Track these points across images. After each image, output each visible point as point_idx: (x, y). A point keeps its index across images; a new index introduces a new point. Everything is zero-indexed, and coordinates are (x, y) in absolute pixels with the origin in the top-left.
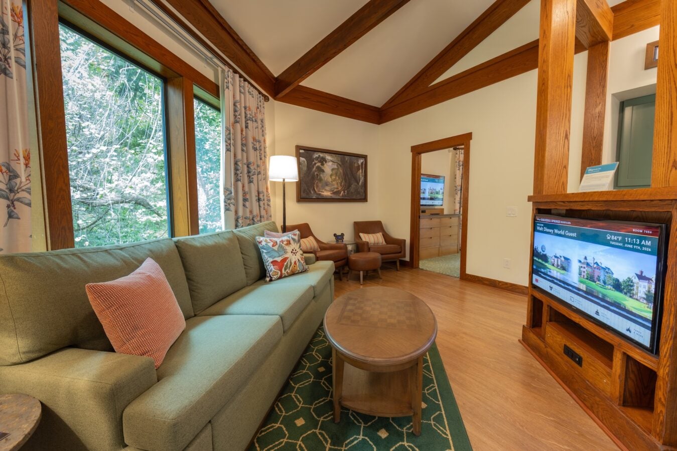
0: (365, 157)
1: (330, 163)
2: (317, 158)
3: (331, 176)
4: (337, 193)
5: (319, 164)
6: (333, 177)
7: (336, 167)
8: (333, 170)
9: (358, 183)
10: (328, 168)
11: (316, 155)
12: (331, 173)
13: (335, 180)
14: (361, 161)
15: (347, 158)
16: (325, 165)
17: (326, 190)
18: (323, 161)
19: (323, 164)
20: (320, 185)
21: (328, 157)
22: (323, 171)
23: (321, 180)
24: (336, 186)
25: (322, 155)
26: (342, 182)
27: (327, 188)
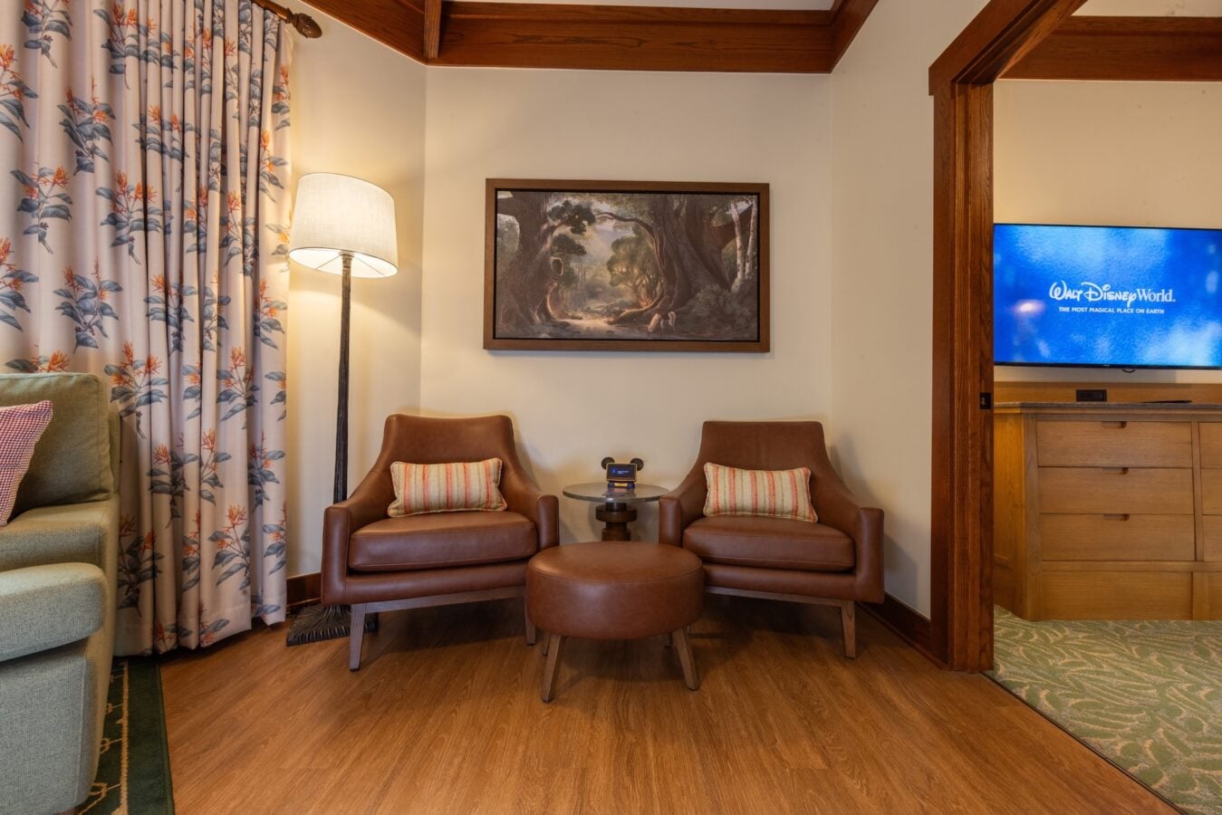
0: (760, 193)
1: (609, 225)
2: (558, 213)
3: (611, 264)
4: (638, 319)
5: (566, 230)
6: (620, 269)
7: (630, 234)
8: (617, 245)
9: (726, 285)
10: (600, 240)
11: (555, 203)
12: (609, 254)
13: (626, 277)
14: (737, 208)
15: (676, 202)
16: (589, 231)
17: (588, 311)
18: (580, 218)
19: (579, 230)
20: (567, 294)
21: (601, 205)
22: (580, 251)
23: (570, 279)
24: (629, 298)
25: (575, 200)
26: (653, 284)
27: (595, 305)
